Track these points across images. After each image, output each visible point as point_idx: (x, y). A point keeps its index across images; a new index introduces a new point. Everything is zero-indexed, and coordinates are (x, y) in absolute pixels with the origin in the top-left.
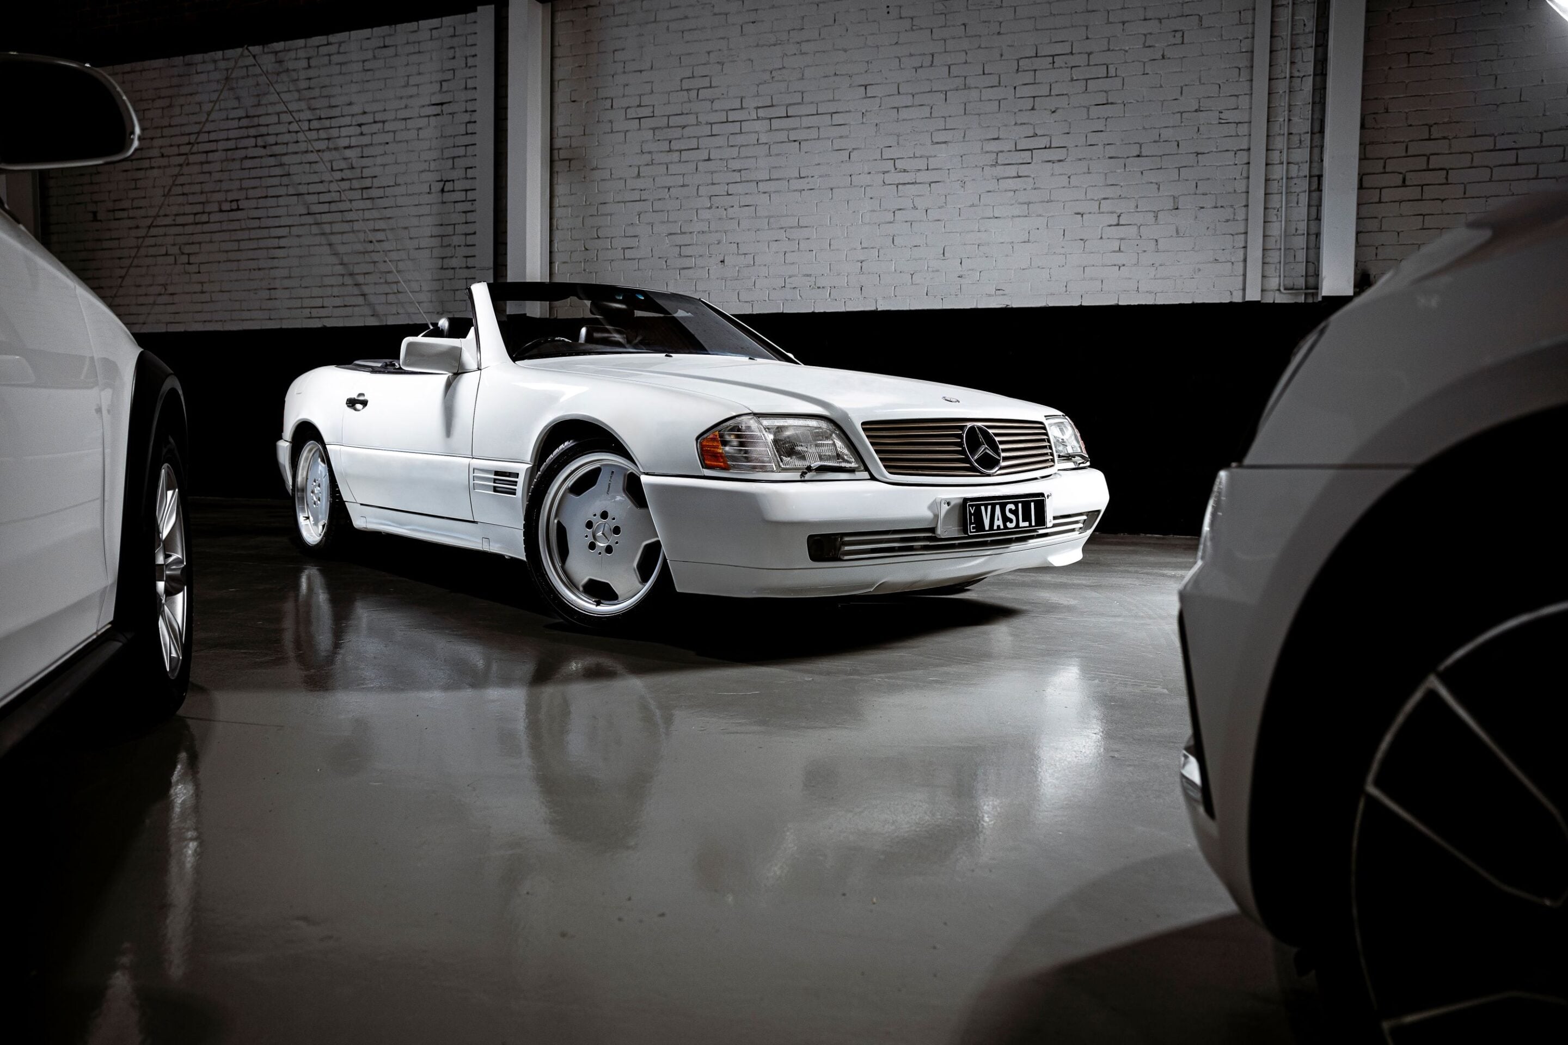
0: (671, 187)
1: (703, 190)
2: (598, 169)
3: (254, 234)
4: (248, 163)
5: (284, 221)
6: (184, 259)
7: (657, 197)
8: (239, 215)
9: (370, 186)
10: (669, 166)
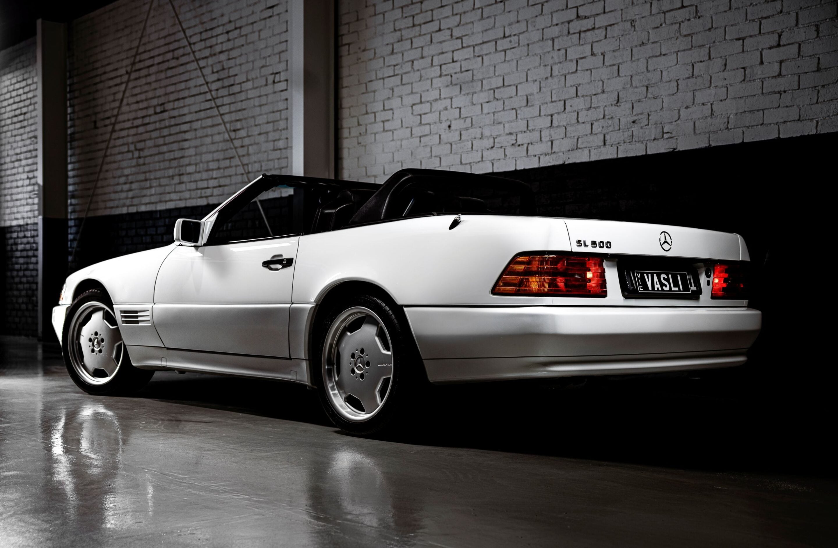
0: (414, 60)
1: (436, 61)
2: (368, 50)
3: (174, 130)
4: (170, 73)
5: (188, 118)
6: (136, 154)
7: (405, 71)
8: (166, 115)
9: (232, 83)
10: (413, 40)
